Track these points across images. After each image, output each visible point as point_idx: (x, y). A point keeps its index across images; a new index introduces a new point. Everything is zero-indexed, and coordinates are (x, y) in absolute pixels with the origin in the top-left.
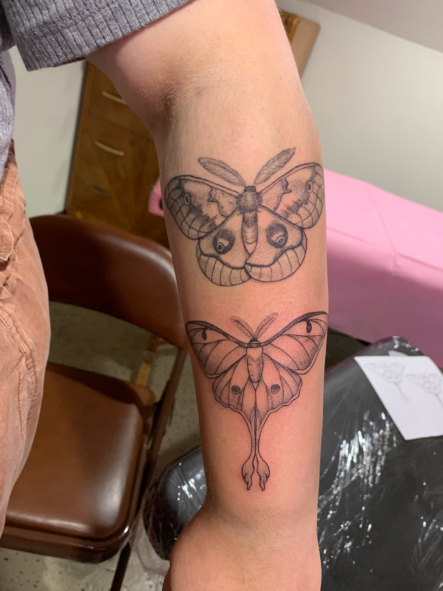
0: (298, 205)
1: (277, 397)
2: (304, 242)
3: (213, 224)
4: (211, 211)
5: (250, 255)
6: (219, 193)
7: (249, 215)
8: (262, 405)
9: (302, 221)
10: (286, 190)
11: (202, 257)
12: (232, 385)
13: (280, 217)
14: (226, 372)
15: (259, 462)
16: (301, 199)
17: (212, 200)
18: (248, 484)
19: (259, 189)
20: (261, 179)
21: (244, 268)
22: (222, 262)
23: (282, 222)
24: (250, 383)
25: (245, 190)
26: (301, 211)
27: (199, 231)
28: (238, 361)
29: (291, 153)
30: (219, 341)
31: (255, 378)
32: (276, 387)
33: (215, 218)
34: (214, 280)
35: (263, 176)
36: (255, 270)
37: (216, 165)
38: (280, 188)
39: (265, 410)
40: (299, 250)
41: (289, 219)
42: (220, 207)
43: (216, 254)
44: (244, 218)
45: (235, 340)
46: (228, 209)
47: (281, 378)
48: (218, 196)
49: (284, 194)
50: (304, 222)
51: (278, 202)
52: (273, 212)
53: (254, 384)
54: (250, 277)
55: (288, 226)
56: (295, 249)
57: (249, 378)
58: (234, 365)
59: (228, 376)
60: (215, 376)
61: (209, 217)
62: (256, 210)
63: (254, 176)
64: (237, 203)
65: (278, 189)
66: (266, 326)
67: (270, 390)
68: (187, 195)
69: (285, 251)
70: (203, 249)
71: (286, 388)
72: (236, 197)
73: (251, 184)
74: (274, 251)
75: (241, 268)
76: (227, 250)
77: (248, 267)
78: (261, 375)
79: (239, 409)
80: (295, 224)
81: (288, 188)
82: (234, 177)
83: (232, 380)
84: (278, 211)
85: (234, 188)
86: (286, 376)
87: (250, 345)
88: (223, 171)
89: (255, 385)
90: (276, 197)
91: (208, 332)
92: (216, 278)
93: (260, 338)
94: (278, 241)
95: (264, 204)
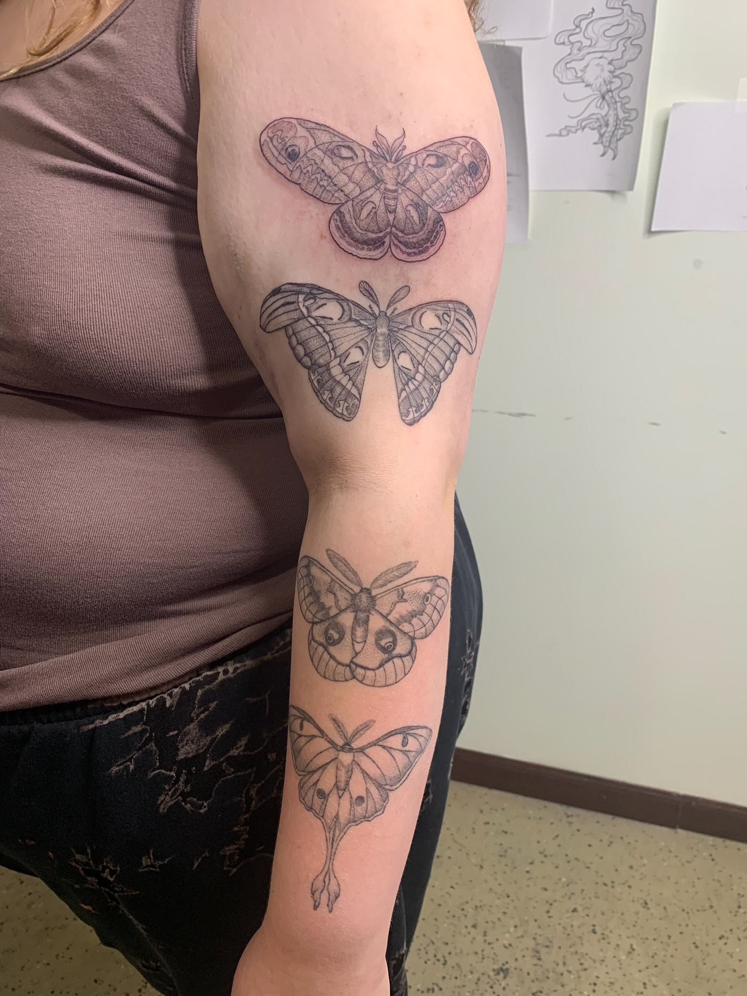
0: (413, 615)
1: (360, 810)
2: (413, 652)
3: (327, 613)
4: (328, 600)
5: (357, 654)
6: (337, 587)
7: (362, 615)
8: (344, 816)
9: (414, 631)
10: (401, 598)
11: (312, 642)
12: (317, 788)
13: (391, 622)
14: (314, 772)
15: (331, 879)
16: (416, 609)
17: (330, 591)
18: (316, 901)
19: (374, 593)
20: (378, 584)
21: (349, 666)
22: (329, 654)
23: (393, 629)
24: (336, 789)
25: (361, 591)
26: (415, 621)
27: (314, 616)
28: (327, 764)
29: (412, 566)
30: (314, 737)
31: (342, 785)
32: (360, 799)
33: (330, 608)
34: (319, 670)
35: (380, 582)
36: (360, 671)
37: (339, 560)
38: (396, 597)
39: (347, 822)
40: (407, 660)
41: (400, 627)
42: (337, 601)
43: (325, 644)
44: (356, 617)
45: (328, 740)
46: (343, 604)
47: (367, 790)
48: (335, 589)
49: (398, 602)
50: (417, 632)
51: (392, 609)
52: (385, 617)
53: (339, 791)
54: (354, 677)
55: (398, 633)
56: (403, 658)
57: (336, 784)
58: (324, 767)
59: (315, 777)
60: (304, 773)
61: (325, 606)
62: (369, 611)
63: (372, 580)
64: (352, 600)
65: (394, 597)
66: (362, 732)
67: (354, 800)
68: (311, 577)
69: (393, 658)
70: (314, 635)
71: (370, 802)
72: (352, 595)
73: (368, 587)
74: (380, 656)
75: (347, 666)
76: (335, 643)
77: (353, 666)
78: (347, 783)
79: (320, 815)
80: (406, 633)
81: (404, 597)
82: (353, 576)
83: (319, 782)
84: (390, 617)
85: (351, 586)
86: (373, 789)
87: (343, 749)
88: (344, 568)
89: (341, 792)
90: (391, 604)
91: (306, 723)
92: (322, 668)
93: (355, 743)
94: (386, 646)
95: (377, 608)
